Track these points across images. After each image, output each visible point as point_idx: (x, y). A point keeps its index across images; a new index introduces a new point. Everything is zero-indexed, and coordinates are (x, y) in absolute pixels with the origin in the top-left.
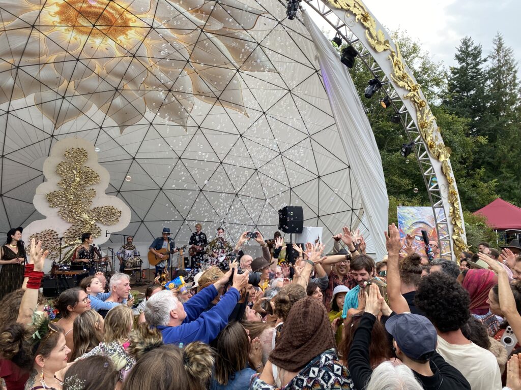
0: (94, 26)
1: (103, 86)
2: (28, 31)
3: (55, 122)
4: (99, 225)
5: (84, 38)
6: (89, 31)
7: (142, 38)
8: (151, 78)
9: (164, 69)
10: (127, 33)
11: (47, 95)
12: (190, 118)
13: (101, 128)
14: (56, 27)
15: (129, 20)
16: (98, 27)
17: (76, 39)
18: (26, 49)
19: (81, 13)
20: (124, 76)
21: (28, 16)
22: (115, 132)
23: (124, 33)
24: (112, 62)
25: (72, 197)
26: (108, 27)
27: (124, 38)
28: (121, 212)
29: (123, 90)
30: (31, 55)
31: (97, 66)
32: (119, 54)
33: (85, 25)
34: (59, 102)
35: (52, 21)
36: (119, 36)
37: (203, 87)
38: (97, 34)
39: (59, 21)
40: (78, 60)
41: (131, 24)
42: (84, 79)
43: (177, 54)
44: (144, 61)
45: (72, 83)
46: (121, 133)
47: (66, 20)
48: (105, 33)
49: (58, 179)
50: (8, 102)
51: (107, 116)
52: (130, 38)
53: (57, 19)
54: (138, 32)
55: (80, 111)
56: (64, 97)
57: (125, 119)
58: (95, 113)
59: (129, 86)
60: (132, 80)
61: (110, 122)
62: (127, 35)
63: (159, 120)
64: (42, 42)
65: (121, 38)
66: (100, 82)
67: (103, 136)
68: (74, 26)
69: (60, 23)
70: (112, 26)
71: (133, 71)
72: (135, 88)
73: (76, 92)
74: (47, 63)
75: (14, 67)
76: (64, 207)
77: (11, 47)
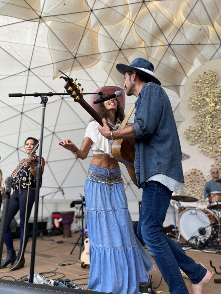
18: (159, 25)
30: (166, 26)
74: (182, 25)
75: (167, 47)
76: (203, 141)
77: (149, 32)
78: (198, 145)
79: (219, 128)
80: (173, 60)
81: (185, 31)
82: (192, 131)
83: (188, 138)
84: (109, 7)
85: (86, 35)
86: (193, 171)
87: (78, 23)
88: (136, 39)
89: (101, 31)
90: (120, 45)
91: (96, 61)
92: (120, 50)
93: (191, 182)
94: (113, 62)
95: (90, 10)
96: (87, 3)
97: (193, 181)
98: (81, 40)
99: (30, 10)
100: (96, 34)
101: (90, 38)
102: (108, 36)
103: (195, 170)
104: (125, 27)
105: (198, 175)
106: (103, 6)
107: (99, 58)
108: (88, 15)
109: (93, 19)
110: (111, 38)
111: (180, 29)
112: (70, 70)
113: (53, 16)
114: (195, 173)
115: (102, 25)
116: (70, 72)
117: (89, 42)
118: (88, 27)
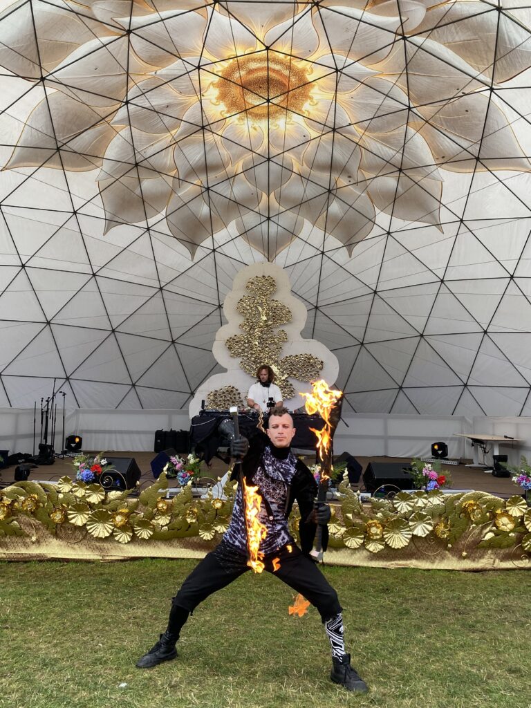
0: (268, 101)
1: (312, 191)
2: (199, 136)
3: (266, 255)
4: (291, 381)
5: (263, 124)
6: (266, 111)
7: (331, 96)
8: (367, 158)
9: (381, 135)
10: (310, 95)
11: (250, 219)
12: (443, 208)
13: (323, 253)
14: (227, 119)
15: (304, 71)
16: (274, 101)
17: (255, 129)
18: (207, 162)
19: (245, 87)
20: (332, 167)
21: (191, 114)
22: (341, 256)
23: (306, 96)
24: (310, 148)
25: (257, 343)
26: (285, 96)
27: (310, 104)
28: (322, 362)
29: (337, 189)
30: (216, 167)
31: (293, 161)
32: (314, 134)
33: (258, 103)
34: (265, 226)
35: (219, 114)
36: (302, 104)
37: (447, 145)
38: (277, 112)
39: (226, 109)
40: (269, 159)
41: (310, 78)
42: (285, 185)
43: (389, 102)
44: (350, 133)
45: (272, 195)
46: (350, 256)
47: (233, 104)
48: (284, 106)
49: (241, 320)
50: (211, 237)
51: (327, 234)
52: (318, 101)
53: (222, 107)
54: (323, 88)
55: (292, 234)
56: (269, 219)
57: (351, 233)
58: (311, 232)
59: (343, 181)
60: (344, 170)
61: (333, 242)
62: (311, 98)
63: (398, 223)
64: (220, 145)
65: (307, 106)
66: (305, 184)
67: (328, 264)
68: (246, 110)
69: (228, 112)
70: (288, 92)
71: (340, 156)
72: (352, 181)
73: (281, 207)
74: (236, 175)
75: (204, 190)
76: (247, 356)
77: (191, 163)
78: (240, 360)
79: (267, 347)
80: (205, 210)
81: (235, 184)
82: (237, 342)
83: (230, 348)
84: (155, 111)
85: (98, 128)
86: (230, 389)
87: (96, 110)
88: (168, 162)
89: (124, 132)
90: (139, 158)
91: (91, 167)
92: (137, 165)
93: (224, 400)
94: (117, 178)
95: (125, 100)
96: (127, 92)
97: (228, 400)
98: (86, 130)
99: (36, 65)
100: (114, 132)
101: (102, 134)
102: (130, 141)
103: (233, 387)
104: (161, 142)
105: (235, 394)
106: (147, 105)
107: (98, 164)
108: (118, 106)
109: (122, 113)
110: (133, 146)
111: (231, 178)
112: (40, 165)
113: (66, 85)
114: (232, 391)
115: (130, 125)
116: (37, 168)
117: (97, 137)
118: (107, 119)
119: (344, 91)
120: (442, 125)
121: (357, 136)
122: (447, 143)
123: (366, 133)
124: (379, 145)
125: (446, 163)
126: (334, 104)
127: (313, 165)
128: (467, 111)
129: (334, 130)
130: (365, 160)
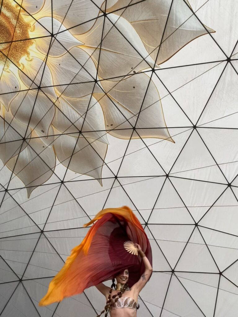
1: (10, 135)
7: (43, 57)
8: (59, 117)
9: (72, 99)
10: (28, 50)
12: (105, 166)
13: (6, 190)
15: (27, 26)
20: (30, 119)
22: (21, 196)
23: (25, 51)
24: (17, 98)
26: (8, 44)
27: (26, 59)
29: (30, 138)
32: (23, 87)
36: (20, 57)
37: (116, 115)
41: (31, 35)
43: (83, 73)
44: (50, 93)
46: (29, 198)
48: (6, 54)
51: (14, 175)
52: (33, 58)
54: (39, 47)
58: (1, 170)
59: (37, 133)
60: (39, 123)
61: (18, 182)
62: (28, 54)
65: (23, 60)
66: (6, 128)
70: (12, 42)
71: (40, 111)
72: (43, 135)
119: (54, 55)
120: (115, 98)
121: (55, 97)
122: (116, 113)
123: (62, 96)
124: (69, 108)
125: (113, 130)
126: (43, 65)
127: (17, 113)
128: (134, 87)
129: (39, 88)
130: (57, 119)
